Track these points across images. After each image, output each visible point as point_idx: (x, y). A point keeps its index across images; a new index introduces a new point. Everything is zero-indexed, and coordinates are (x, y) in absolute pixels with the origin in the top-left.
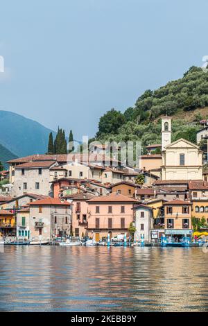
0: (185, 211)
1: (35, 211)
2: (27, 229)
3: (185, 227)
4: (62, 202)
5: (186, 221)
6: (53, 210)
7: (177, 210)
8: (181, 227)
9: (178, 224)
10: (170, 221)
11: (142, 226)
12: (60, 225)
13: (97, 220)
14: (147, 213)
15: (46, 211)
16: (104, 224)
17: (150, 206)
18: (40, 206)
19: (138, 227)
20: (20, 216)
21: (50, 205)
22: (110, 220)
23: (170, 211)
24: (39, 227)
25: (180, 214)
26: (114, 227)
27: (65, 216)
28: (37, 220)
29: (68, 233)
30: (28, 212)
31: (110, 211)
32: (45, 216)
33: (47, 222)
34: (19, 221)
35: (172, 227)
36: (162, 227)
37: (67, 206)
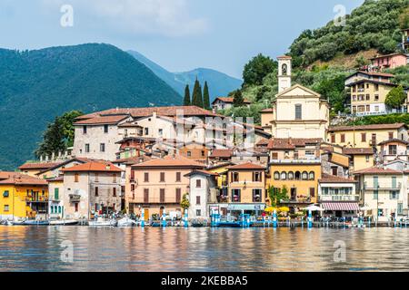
0: (256, 178)
1: (69, 179)
2: (61, 204)
3: (256, 200)
4: (108, 168)
5: (257, 192)
6: (93, 178)
7: (245, 177)
8: (250, 200)
9: (247, 196)
10: (237, 192)
11: (198, 198)
12: (103, 199)
13: (146, 191)
14: (204, 181)
15: (84, 179)
16: (154, 197)
17: (213, 172)
18: (76, 173)
19: (193, 201)
20: (52, 186)
21: (88, 172)
22: (162, 191)
23: (236, 178)
24: (75, 201)
25: (250, 182)
26: (167, 201)
27: (112, 187)
28: (72, 192)
29: (118, 209)
30: (62, 181)
31: (162, 179)
32: (82, 186)
33: (84, 194)
34: (51, 193)
35: (239, 200)
36: (225, 200)
37: (116, 173)
